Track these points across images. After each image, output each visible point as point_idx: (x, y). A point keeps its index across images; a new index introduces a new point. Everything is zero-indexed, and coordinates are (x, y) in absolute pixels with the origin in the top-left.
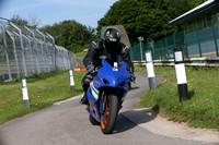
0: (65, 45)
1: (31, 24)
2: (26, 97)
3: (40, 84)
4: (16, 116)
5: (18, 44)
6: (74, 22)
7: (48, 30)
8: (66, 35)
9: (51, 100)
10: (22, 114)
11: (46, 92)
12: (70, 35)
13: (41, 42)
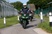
0: (17, 9)
1: (7, 2)
2: (5, 23)
3: (9, 19)
4: (2, 28)
5: (3, 7)
6: (20, 2)
7: (12, 4)
8: (17, 6)
9: (12, 24)
10: (3, 28)
11: (11, 22)
12: (18, 6)
13: (10, 7)
